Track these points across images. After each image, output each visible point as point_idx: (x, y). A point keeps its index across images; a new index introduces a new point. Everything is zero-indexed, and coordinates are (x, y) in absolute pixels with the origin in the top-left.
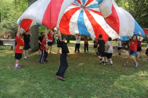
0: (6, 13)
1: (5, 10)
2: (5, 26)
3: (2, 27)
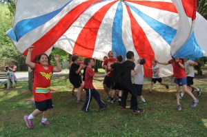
2: (5, 54)
3: (1, 55)
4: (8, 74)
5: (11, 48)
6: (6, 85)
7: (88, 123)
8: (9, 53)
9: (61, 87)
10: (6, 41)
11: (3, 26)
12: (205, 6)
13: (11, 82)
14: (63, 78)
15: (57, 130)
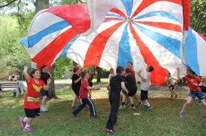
0: (11, 46)
1: (9, 42)
2: (9, 64)
3: (5, 65)
4: (18, 83)
5: (15, 58)
6: (15, 94)
7: (97, 126)
8: (13, 62)
9: (67, 96)
10: (10, 51)
11: (8, 37)
12: (204, 18)
13: (20, 91)
14: (68, 87)
15: (71, 132)
